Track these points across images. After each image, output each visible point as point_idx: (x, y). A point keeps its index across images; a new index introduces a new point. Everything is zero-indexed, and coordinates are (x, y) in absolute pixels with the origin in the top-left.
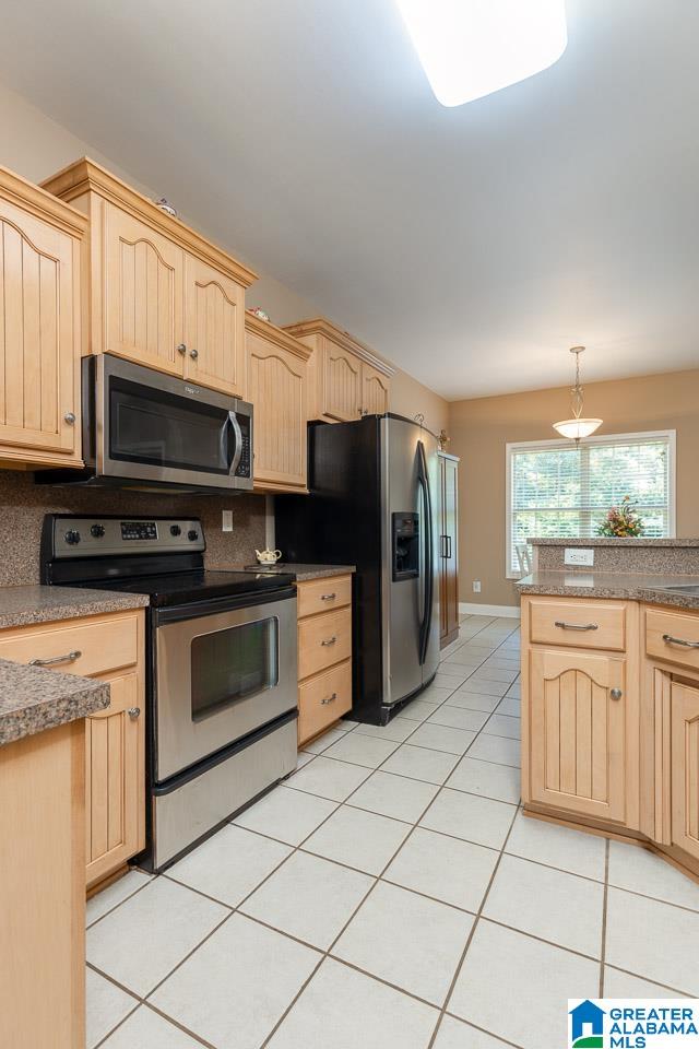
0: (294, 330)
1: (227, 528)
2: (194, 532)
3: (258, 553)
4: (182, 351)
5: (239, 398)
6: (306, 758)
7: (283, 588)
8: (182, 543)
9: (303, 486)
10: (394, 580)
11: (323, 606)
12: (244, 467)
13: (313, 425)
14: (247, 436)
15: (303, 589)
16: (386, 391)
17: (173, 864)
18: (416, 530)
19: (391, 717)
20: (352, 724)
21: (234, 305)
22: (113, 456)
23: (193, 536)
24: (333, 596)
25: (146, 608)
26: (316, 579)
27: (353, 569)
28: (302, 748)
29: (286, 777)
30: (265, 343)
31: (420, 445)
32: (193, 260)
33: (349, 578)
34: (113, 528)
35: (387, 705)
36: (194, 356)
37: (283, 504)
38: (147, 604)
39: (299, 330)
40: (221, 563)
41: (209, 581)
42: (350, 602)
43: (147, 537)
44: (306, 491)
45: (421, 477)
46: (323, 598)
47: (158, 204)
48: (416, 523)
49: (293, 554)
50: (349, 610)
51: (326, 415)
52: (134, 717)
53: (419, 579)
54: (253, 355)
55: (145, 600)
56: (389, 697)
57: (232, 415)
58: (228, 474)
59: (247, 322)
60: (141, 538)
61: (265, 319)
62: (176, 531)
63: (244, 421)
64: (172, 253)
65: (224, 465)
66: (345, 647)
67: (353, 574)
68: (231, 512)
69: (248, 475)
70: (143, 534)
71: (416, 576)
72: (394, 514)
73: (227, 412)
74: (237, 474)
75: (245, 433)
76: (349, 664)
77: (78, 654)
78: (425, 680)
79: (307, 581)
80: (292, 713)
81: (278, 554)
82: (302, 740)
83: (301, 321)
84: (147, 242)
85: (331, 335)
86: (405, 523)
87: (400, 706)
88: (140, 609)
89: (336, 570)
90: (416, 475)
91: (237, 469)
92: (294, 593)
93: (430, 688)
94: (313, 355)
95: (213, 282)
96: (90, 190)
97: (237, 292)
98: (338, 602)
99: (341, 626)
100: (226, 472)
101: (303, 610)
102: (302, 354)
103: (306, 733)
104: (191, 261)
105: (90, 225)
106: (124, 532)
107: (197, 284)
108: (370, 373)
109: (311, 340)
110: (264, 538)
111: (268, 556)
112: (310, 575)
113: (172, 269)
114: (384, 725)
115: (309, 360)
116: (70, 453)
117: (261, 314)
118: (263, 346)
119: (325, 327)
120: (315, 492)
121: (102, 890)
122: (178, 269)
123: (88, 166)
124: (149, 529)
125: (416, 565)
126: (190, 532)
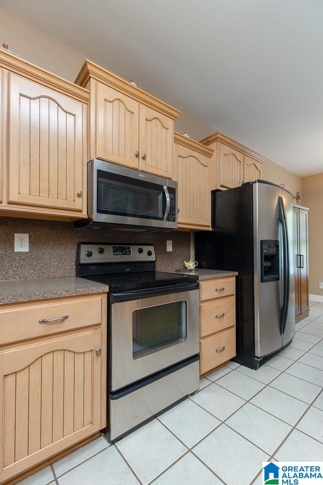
0: (205, 142)
1: (169, 248)
2: (150, 251)
3: (185, 263)
4: (137, 156)
5: (170, 179)
6: (206, 382)
7: (192, 283)
8: (144, 257)
9: (208, 226)
10: (262, 281)
11: (217, 295)
12: (172, 216)
13: (214, 193)
14: (173, 199)
15: (203, 285)
16: (260, 171)
17: (121, 439)
18: (278, 251)
19: (260, 366)
20: (236, 365)
21: (167, 129)
22: (99, 211)
23: (150, 253)
24: (223, 289)
25: (108, 293)
26: (211, 279)
27: (237, 273)
28: (203, 376)
29: (192, 394)
30: (187, 149)
31: (280, 200)
32: (144, 107)
33: (234, 279)
34: (109, 250)
35: (258, 358)
36: (144, 158)
37: (200, 237)
38: (108, 291)
39: (207, 142)
40: (165, 268)
41: (158, 277)
42: (234, 292)
43: (126, 254)
44: (210, 229)
45: (281, 219)
46: (217, 290)
47: (129, 82)
48: (277, 246)
49: (204, 264)
50: (234, 298)
51: (222, 186)
52: (99, 353)
53: (280, 280)
54: (179, 156)
55: (106, 288)
56: (259, 352)
57: (165, 187)
58: (163, 220)
59: (175, 139)
60: (123, 254)
61: (188, 137)
62: (141, 251)
63: (172, 191)
64: (133, 105)
65: (160, 215)
66: (230, 319)
67: (236, 276)
68: (171, 241)
69: (174, 220)
70: (124, 252)
71: (278, 279)
72: (262, 241)
73: (163, 186)
74: (168, 220)
75: (173, 197)
76: (234, 330)
77: (66, 317)
78: (285, 343)
79: (206, 280)
80: (196, 357)
81: (196, 264)
82: (203, 373)
83: (208, 136)
84: (119, 100)
85: (225, 141)
86: (269, 246)
87: (266, 359)
88: (104, 293)
89: (225, 274)
90: (278, 217)
91: (168, 217)
92: (197, 287)
93: (288, 348)
94: (214, 154)
95: (155, 118)
96: (90, 77)
97: (170, 123)
98: (225, 293)
99: (228, 307)
100: (162, 219)
101: (204, 296)
102: (209, 155)
103: (205, 369)
104: (143, 107)
105: (90, 95)
106: (114, 251)
107: (146, 120)
108: (248, 161)
109: (213, 146)
110: (190, 255)
111: (191, 265)
112: (208, 276)
113: (133, 113)
114: (256, 369)
115: (212, 157)
116: (81, 211)
117: (186, 135)
118: (185, 151)
119: (221, 137)
120: (215, 230)
121: (84, 445)
122: (136, 112)
123: (88, 65)
124: (127, 250)
125: (277, 272)
126: (148, 252)
